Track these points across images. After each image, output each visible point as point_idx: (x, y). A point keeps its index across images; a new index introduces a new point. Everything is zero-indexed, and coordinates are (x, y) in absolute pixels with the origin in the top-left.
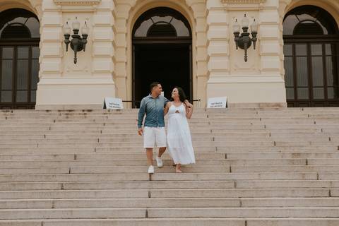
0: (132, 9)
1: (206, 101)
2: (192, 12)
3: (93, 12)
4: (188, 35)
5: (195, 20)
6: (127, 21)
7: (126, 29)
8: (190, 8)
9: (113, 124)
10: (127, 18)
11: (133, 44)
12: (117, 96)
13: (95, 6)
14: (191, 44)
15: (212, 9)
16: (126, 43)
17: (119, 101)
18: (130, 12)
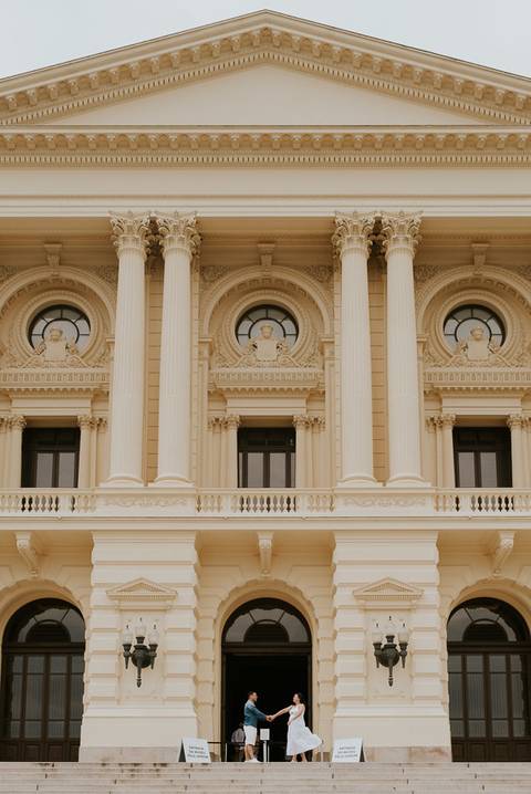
0: (223, 603)
1: (332, 744)
2: (313, 609)
3: (165, 610)
4: (306, 640)
5: (317, 621)
6: (215, 621)
7: (213, 634)
8: (309, 603)
9: (198, 787)
10: (215, 616)
11: (223, 653)
12: (199, 737)
13: (169, 602)
14: (310, 653)
15: (342, 607)
16: (213, 653)
17: (203, 743)
18: (218, 609)
